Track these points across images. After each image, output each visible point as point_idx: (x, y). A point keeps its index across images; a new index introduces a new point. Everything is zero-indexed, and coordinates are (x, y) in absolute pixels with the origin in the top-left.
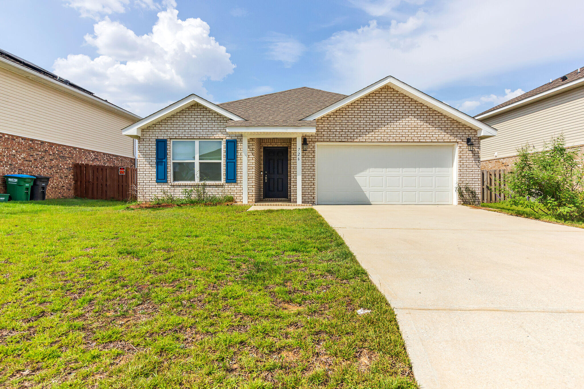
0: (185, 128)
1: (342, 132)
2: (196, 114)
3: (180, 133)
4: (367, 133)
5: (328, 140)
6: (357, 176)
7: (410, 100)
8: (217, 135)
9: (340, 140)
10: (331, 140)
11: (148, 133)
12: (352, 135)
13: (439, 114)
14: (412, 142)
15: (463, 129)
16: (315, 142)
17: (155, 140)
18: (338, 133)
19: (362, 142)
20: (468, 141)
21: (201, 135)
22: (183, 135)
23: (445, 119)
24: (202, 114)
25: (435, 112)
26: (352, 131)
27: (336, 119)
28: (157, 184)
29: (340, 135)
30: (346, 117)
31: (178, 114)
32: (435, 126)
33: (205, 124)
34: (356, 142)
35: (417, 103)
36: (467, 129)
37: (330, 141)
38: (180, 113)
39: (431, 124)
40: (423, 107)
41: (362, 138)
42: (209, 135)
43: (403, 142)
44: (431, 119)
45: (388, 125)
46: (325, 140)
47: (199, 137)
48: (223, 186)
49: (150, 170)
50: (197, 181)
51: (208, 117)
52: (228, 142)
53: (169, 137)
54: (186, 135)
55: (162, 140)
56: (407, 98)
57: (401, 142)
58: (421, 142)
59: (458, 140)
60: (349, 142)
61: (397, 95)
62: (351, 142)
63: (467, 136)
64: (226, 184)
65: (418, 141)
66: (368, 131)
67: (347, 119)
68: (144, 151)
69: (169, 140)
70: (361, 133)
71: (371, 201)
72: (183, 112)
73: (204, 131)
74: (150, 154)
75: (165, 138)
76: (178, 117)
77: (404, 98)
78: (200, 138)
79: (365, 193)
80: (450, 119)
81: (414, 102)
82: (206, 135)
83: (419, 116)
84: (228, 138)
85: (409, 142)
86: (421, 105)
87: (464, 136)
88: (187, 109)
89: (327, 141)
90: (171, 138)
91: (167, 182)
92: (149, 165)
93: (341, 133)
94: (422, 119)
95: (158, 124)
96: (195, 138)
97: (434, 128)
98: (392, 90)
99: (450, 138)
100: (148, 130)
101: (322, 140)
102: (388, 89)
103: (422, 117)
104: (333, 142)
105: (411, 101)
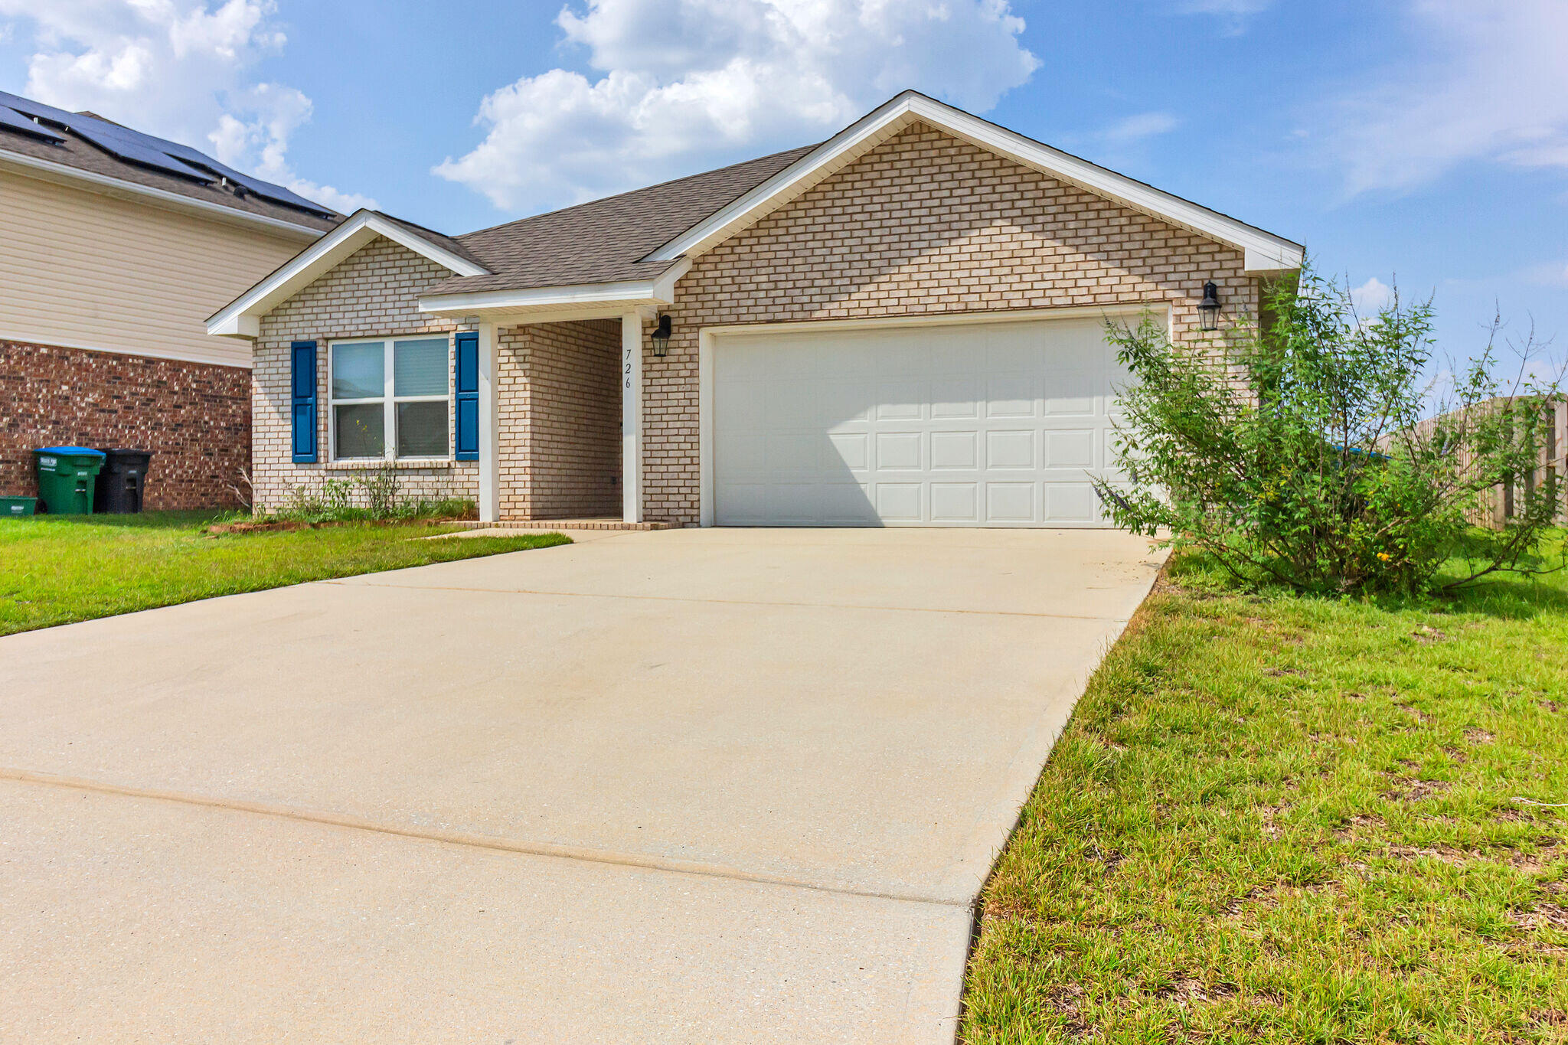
0: (358, 307)
1: (776, 289)
2: (384, 265)
3: (346, 322)
4: (853, 289)
5: (733, 318)
6: (834, 431)
7: (997, 164)
8: (435, 322)
9: (770, 317)
10: (743, 318)
11: (274, 326)
12: (806, 299)
13: (1100, 206)
14: (1002, 310)
15: (1190, 250)
16: (699, 326)
17: (289, 345)
18: (762, 294)
19: (838, 318)
20: (1211, 291)
21: (396, 325)
22: (353, 328)
23: (1124, 221)
24: (398, 263)
25: (1086, 199)
26: (807, 283)
27: (757, 249)
28: (294, 466)
29: (769, 301)
30: (788, 239)
31: (343, 268)
32: (1086, 248)
33: (406, 290)
34: (819, 320)
35: (1020, 171)
36: (1204, 249)
37: (738, 322)
38: (346, 264)
39: (1069, 242)
40: (1042, 185)
41: (836, 305)
42: (415, 324)
43: (973, 311)
44: (1072, 225)
45: (920, 255)
46: (725, 319)
47: (392, 330)
48: (451, 471)
49: (280, 428)
50: (390, 457)
51: (412, 270)
52: (460, 340)
53: (321, 336)
54: (361, 327)
55: (304, 343)
56: (986, 156)
57: (965, 311)
58: (1036, 308)
59: (1171, 294)
60: (796, 321)
61: (952, 151)
62: (803, 320)
63: (1206, 275)
64: (458, 465)
65: (1025, 303)
66: (857, 280)
67: (792, 246)
68: (267, 377)
69: (320, 342)
70: (835, 290)
71: (880, 513)
72: (352, 261)
73: (403, 311)
74: (280, 383)
75: (313, 337)
76: (342, 275)
77: (978, 157)
78: (395, 332)
79: (863, 487)
80: (1140, 220)
81: (1011, 171)
82: (408, 324)
83: (1026, 219)
84: (461, 329)
85: (993, 310)
86: (1036, 177)
87: (1194, 276)
88: (363, 253)
89: (732, 323)
90: (326, 336)
91: (316, 461)
92: (277, 416)
93: (773, 294)
94: (1039, 228)
95: (297, 298)
96: (382, 332)
97: (1080, 257)
98: (935, 136)
99: (1139, 288)
100: (274, 319)
101: (716, 319)
102: (920, 134)
103: (1040, 219)
104: (748, 323)
105: (1001, 167)
